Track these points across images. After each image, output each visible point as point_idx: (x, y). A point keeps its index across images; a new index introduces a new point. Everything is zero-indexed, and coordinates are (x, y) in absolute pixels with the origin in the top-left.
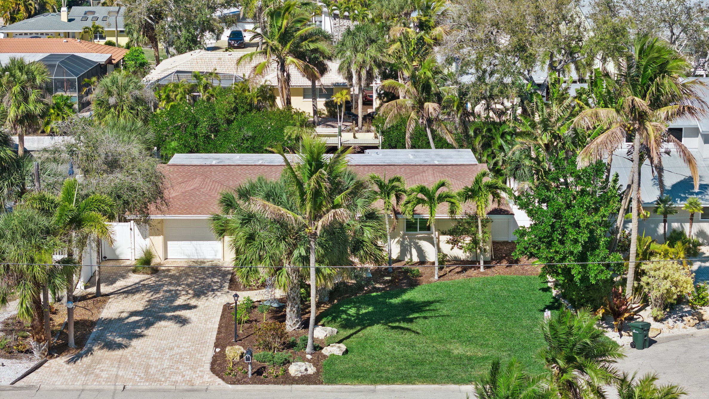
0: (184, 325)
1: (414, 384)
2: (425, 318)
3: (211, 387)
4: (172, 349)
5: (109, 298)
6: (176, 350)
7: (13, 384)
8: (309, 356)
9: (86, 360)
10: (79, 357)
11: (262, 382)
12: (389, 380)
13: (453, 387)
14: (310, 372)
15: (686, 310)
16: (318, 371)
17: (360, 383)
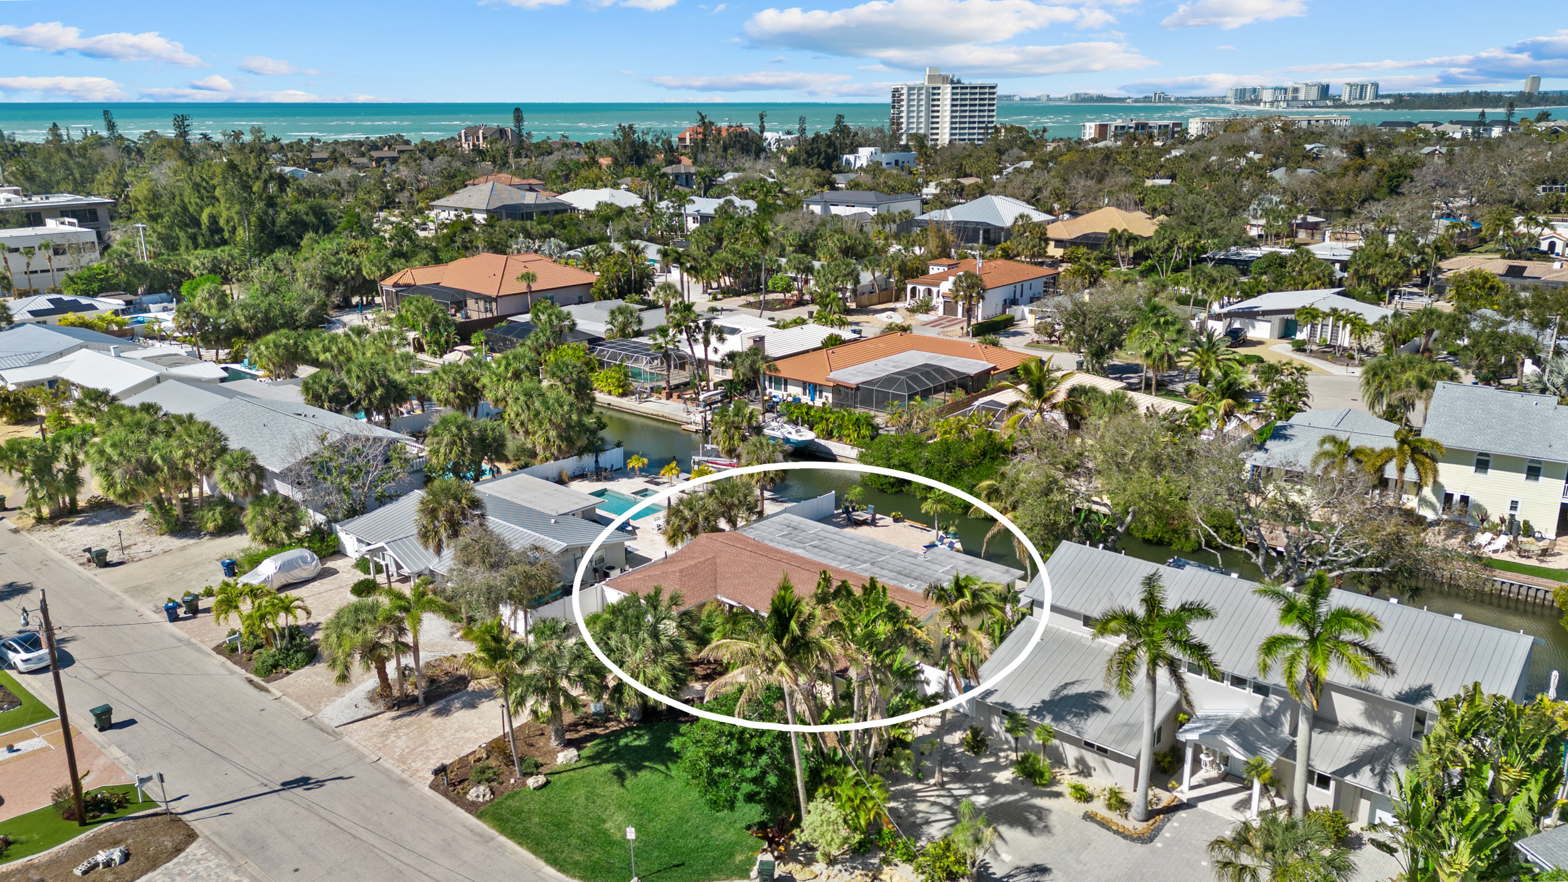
2: (651, 770)
3: (417, 785)
7: (337, 727)
8: (512, 781)
9: (407, 720)
10: (410, 714)
11: (445, 794)
12: (512, 834)
13: (541, 864)
14: (481, 800)
15: (872, 861)
16: (491, 800)
17: (494, 827)
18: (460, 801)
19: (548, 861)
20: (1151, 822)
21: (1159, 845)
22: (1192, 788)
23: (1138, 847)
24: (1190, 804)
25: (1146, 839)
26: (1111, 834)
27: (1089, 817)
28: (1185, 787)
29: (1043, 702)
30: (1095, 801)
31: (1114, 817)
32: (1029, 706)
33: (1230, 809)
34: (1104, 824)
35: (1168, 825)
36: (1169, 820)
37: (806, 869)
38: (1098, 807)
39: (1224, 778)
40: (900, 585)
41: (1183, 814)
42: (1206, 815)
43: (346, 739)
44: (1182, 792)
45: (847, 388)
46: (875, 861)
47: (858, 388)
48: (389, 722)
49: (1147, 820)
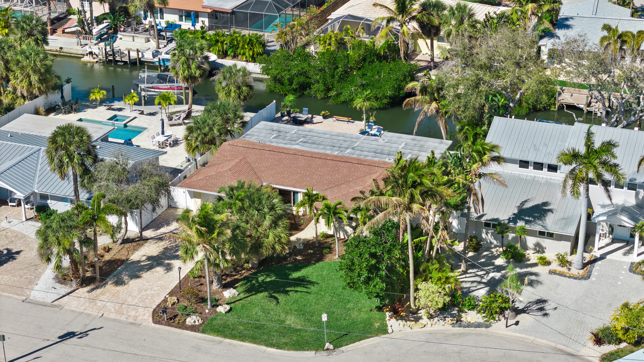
0: (168, 272)
1: (245, 342)
2: (296, 291)
3: (144, 324)
4: (146, 290)
5: (147, 242)
6: (149, 292)
7: (52, 302)
8: (207, 311)
9: (99, 291)
10: (97, 288)
11: (169, 325)
12: (233, 337)
13: (263, 348)
14: (197, 323)
15: (453, 312)
16: (203, 323)
17: (218, 336)
18: (183, 326)
19: (267, 345)
20: (585, 269)
21: (594, 279)
22: (599, 249)
23: (583, 282)
24: (602, 257)
25: (587, 277)
26: (567, 279)
27: (552, 272)
28: (596, 249)
29: (514, 214)
30: (552, 264)
31: (564, 270)
32: (508, 218)
33: (621, 255)
34: (561, 274)
35: (594, 269)
36: (593, 267)
37: (418, 323)
38: (555, 266)
39: (614, 241)
40: (382, 160)
41: (599, 262)
42: (611, 261)
43: (66, 307)
44: (595, 252)
45: (223, 13)
46: (455, 312)
47: (233, 13)
48: (87, 294)
49: (583, 269)
